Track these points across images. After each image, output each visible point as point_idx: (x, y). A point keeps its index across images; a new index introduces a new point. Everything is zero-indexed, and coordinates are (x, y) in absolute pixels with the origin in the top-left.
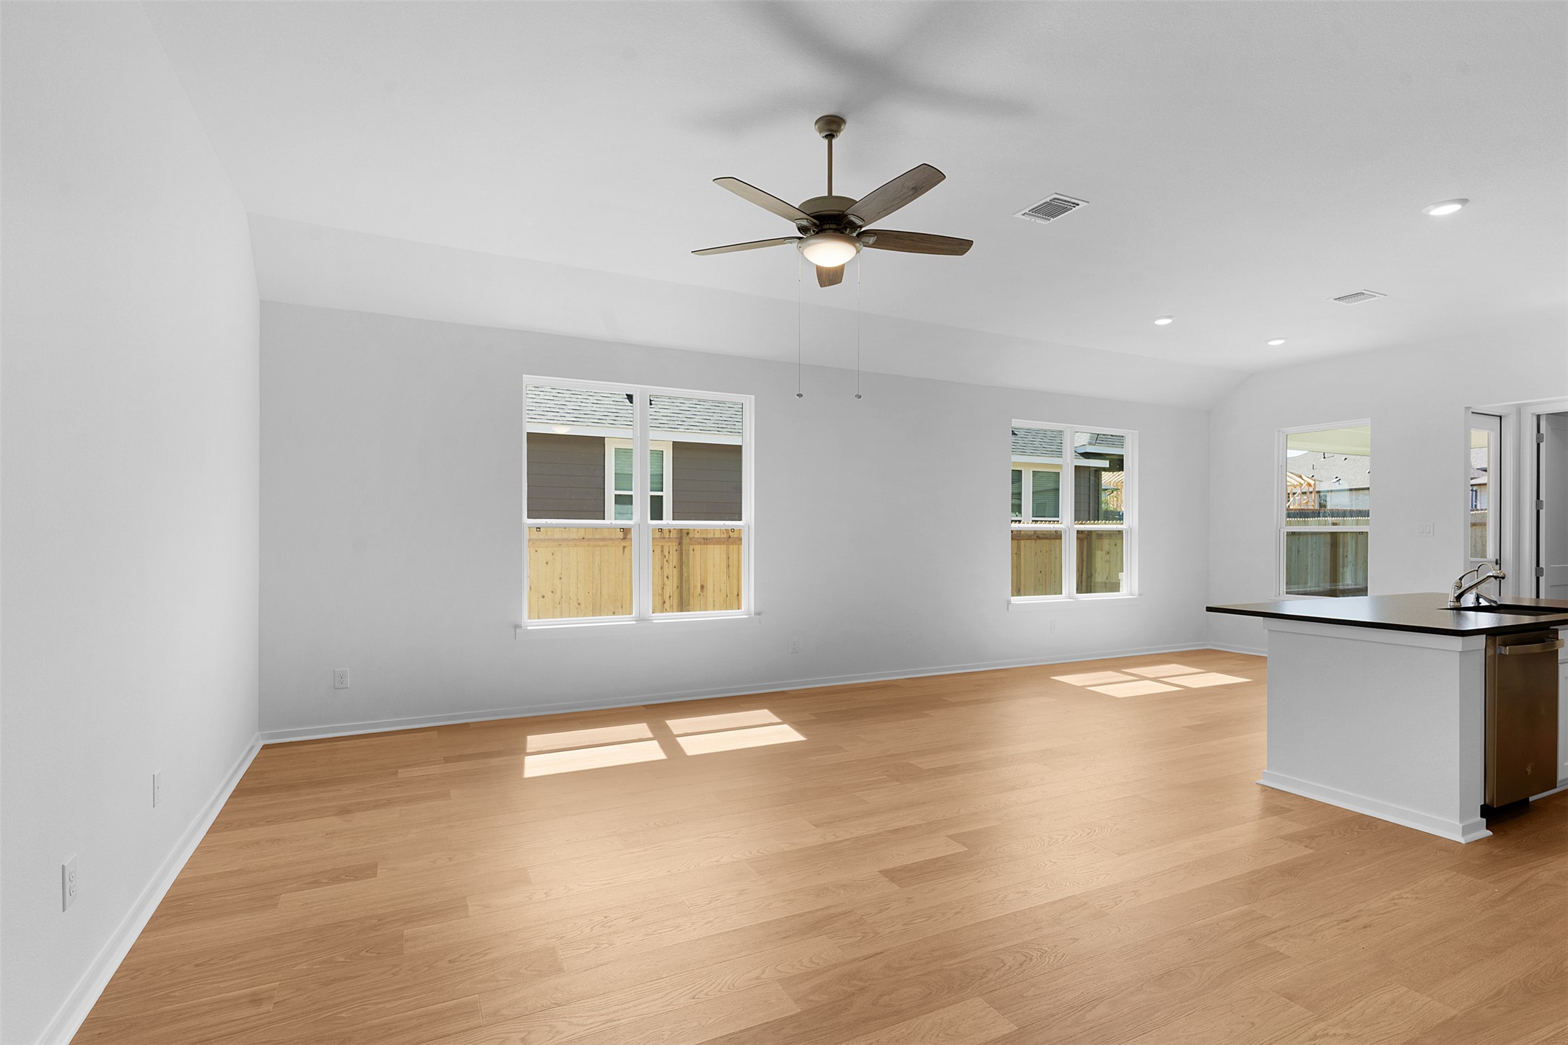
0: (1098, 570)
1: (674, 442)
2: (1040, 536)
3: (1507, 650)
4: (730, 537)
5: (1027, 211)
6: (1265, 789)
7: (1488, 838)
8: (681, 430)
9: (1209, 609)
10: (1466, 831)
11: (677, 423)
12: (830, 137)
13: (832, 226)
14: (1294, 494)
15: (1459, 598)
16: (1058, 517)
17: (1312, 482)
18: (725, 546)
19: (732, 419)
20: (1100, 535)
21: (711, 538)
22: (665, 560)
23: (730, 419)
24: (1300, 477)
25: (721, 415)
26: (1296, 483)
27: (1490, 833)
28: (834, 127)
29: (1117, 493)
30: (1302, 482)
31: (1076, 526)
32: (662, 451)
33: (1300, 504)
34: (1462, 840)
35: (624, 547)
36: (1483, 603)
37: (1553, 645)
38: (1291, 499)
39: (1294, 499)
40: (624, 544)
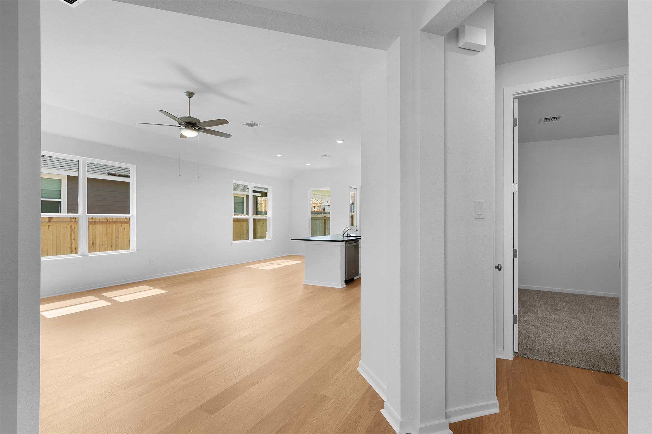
0: (258, 232)
1: (68, 176)
2: (239, 220)
3: (349, 245)
4: (108, 221)
5: (244, 124)
6: (304, 285)
7: (346, 287)
8: (73, 171)
9: (291, 239)
10: (342, 286)
11: (70, 167)
12: (190, 97)
13: (191, 125)
14: (316, 206)
15: (344, 234)
16: (243, 213)
17: (321, 203)
18: (105, 225)
19: (101, 167)
20: (259, 220)
21: (98, 221)
22: (73, 231)
23: (100, 167)
24: (318, 201)
25: (95, 165)
26: (317, 203)
27: (346, 286)
28: (191, 95)
29: (262, 205)
30: (318, 202)
31: (253, 217)
32: (61, 180)
33: (318, 210)
34: (341, 288)
35: (49, 226)
36: (349, 236)
37: (358, 243)
38: (315, 208)
39: (316, 208)
40: (49, 224)
